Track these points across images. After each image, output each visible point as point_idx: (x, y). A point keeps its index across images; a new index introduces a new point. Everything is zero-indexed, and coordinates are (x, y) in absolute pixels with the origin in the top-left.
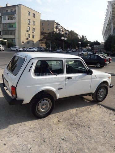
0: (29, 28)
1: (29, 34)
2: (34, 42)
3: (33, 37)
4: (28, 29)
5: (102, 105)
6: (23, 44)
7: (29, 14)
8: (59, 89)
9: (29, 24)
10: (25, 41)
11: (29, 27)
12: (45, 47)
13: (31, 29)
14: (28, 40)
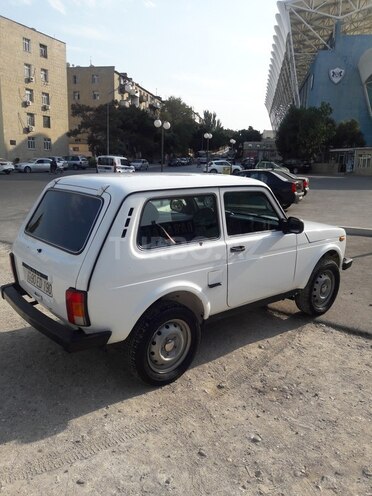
0: (28, 92)
1: (31, 115)
2: (49, 140)
3: (47, 123)
4: (27, 99)
5: (329, 325)
6: (11, 147)
7: (27, 48)
8: (211, 286)
9: (29, 80)
10: (21, 138)
11: (31, 91)
12: (90, 154)
13: (37, 96)
14: (30, 135)
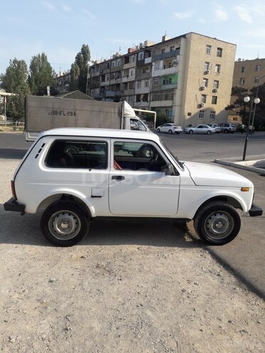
0: (205, 81)
1: (205, 96)
2: (214, 112)
3: (215, 101)
4: (203, 85)
5: (211, 252)
6: (188, 117)
7: (208, 51)
9: (206, 73)
10: (195, 111)
11: (207, 80)
13: (211, 83)
14: (201, 109)
